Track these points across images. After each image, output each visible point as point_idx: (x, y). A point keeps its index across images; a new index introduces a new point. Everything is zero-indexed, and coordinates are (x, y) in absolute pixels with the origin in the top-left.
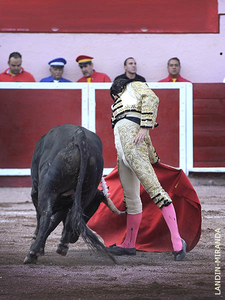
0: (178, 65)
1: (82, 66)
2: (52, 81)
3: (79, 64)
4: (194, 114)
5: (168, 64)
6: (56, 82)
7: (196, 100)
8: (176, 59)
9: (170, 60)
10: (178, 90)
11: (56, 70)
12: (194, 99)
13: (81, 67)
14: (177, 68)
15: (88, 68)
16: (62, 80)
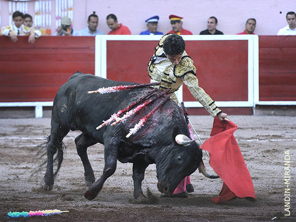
0: (254, 24)
1: (173, 22)
2: (149, 34)
3: (172, 21)
4: (260, 59)
5: (247, 22)
6: (152, 35)
7: (261, 49)
8: (254, 20)
9: (249, 20)
10: (247, 41)
11: (153, 25)
12: (259, 48)
13: (172, 24)
14: (254, 26)
15: (177, 25)
16: (156, 33)
